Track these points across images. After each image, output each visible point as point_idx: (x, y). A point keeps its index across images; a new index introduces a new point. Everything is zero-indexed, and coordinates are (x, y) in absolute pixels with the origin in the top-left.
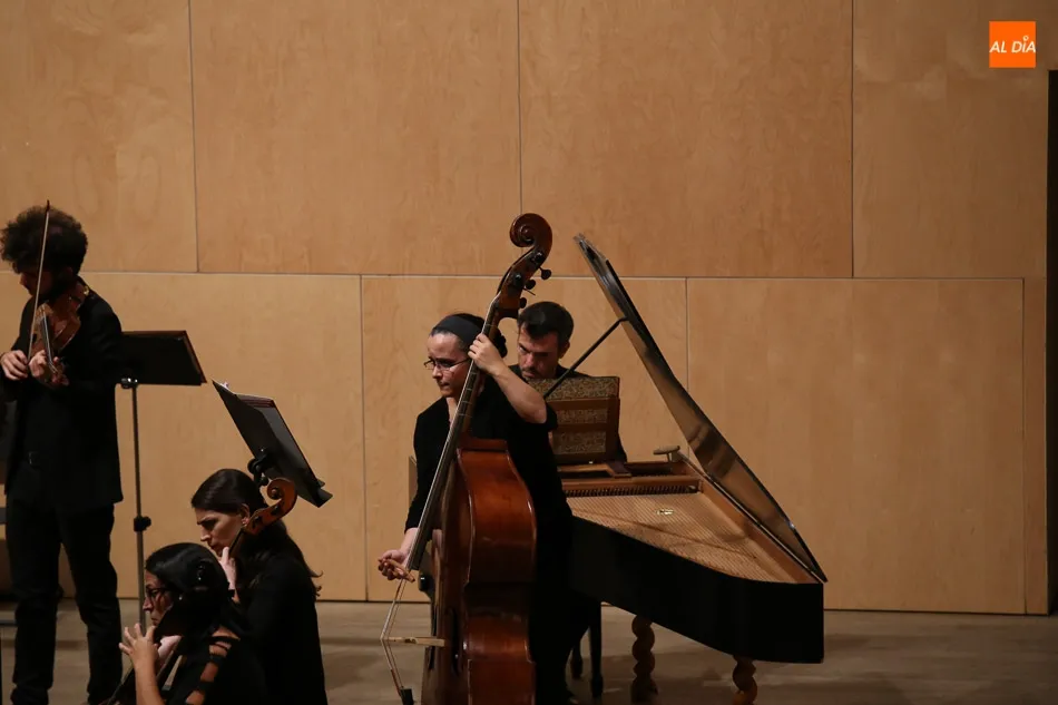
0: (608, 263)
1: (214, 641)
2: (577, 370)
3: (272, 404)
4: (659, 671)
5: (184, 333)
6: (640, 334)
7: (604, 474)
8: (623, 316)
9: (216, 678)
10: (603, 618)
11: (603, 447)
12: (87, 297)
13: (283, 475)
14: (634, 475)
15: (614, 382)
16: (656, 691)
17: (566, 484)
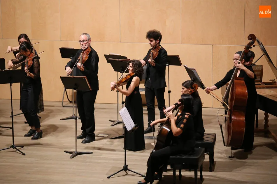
0: (261, 43)
1: (186, 114)
2: (255, 64)
3: (195, 70)
4: (269, 123)
5: (178, 56)
6: (268, 57)
7: (259, 84)
8: (264, 53)
9: (186, 122)
10: (259, 112)
11: (259, 79)
12: (161, 49)
13: (196, 83)
14: (265, 85)
15: (262, 66)
16: (269, 127)
17: (256, 86)
